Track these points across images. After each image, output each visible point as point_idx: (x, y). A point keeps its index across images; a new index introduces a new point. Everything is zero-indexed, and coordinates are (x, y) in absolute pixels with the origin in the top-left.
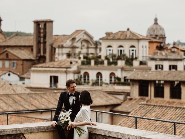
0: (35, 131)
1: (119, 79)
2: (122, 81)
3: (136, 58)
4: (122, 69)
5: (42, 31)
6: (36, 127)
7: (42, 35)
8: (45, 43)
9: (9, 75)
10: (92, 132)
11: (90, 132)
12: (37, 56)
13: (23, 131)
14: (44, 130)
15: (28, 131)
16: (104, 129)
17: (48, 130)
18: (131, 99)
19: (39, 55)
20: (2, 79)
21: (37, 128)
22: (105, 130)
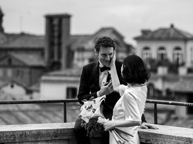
0: (30, 139)
1: (159, 92)
2: (164, 94)
3: (183, 64)
4: (164, 79)
5: (56, 29)
6: (31, 131)
7: (56, 34)
8: (60, 44)
9: (12, 86)
10: (149, 142)
11: (144, 141)
12: (49, 62)
13: (5, 138)
14: (49, 138)
15: (14, 139)
16: (177, 135)
17: (58, 138)
18: (176, 119)
19: (52, 61)
20: (3, 92)
21: (33, 132)
22: (178, 137)
